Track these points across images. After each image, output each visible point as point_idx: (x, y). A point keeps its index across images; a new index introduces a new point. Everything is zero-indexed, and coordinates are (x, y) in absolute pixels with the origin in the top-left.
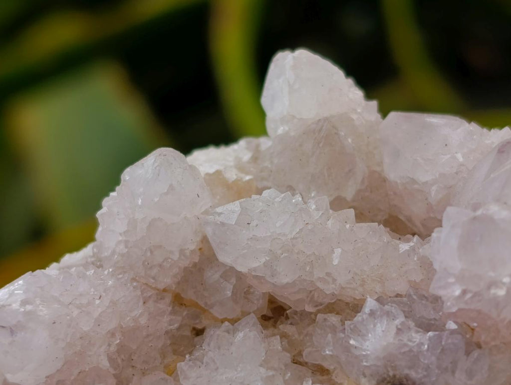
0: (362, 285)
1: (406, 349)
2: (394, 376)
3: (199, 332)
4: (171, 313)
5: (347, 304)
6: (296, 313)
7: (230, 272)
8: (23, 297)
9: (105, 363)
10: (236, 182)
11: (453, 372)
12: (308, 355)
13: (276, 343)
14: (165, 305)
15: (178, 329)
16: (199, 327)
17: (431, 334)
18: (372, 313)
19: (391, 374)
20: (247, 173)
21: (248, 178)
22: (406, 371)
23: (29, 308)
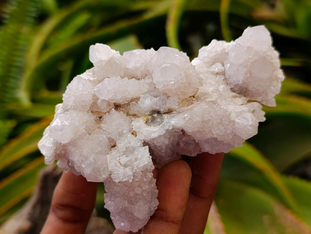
0: (137, 93)
1: (154, 103)
2: (153, 110)
3: (100, 117)
4: (93, 115)
5: (135, 98)
6: (123, 105)
7: (103, 101)
8: (61, 122)
9: (85, 131)
10: (93, 80)
11: (166, 104)
12: (131, 113)
13: (121, 112)
14: (90, 114)
15: (96, 118)
16: (100, 116)
17: (158, 98)
18: (144, 98)
19: (152, 109)
20: (95, 77)
21: (96, 78)
22: (156, 108)
23: (63, 124)
